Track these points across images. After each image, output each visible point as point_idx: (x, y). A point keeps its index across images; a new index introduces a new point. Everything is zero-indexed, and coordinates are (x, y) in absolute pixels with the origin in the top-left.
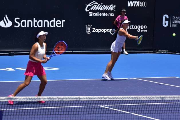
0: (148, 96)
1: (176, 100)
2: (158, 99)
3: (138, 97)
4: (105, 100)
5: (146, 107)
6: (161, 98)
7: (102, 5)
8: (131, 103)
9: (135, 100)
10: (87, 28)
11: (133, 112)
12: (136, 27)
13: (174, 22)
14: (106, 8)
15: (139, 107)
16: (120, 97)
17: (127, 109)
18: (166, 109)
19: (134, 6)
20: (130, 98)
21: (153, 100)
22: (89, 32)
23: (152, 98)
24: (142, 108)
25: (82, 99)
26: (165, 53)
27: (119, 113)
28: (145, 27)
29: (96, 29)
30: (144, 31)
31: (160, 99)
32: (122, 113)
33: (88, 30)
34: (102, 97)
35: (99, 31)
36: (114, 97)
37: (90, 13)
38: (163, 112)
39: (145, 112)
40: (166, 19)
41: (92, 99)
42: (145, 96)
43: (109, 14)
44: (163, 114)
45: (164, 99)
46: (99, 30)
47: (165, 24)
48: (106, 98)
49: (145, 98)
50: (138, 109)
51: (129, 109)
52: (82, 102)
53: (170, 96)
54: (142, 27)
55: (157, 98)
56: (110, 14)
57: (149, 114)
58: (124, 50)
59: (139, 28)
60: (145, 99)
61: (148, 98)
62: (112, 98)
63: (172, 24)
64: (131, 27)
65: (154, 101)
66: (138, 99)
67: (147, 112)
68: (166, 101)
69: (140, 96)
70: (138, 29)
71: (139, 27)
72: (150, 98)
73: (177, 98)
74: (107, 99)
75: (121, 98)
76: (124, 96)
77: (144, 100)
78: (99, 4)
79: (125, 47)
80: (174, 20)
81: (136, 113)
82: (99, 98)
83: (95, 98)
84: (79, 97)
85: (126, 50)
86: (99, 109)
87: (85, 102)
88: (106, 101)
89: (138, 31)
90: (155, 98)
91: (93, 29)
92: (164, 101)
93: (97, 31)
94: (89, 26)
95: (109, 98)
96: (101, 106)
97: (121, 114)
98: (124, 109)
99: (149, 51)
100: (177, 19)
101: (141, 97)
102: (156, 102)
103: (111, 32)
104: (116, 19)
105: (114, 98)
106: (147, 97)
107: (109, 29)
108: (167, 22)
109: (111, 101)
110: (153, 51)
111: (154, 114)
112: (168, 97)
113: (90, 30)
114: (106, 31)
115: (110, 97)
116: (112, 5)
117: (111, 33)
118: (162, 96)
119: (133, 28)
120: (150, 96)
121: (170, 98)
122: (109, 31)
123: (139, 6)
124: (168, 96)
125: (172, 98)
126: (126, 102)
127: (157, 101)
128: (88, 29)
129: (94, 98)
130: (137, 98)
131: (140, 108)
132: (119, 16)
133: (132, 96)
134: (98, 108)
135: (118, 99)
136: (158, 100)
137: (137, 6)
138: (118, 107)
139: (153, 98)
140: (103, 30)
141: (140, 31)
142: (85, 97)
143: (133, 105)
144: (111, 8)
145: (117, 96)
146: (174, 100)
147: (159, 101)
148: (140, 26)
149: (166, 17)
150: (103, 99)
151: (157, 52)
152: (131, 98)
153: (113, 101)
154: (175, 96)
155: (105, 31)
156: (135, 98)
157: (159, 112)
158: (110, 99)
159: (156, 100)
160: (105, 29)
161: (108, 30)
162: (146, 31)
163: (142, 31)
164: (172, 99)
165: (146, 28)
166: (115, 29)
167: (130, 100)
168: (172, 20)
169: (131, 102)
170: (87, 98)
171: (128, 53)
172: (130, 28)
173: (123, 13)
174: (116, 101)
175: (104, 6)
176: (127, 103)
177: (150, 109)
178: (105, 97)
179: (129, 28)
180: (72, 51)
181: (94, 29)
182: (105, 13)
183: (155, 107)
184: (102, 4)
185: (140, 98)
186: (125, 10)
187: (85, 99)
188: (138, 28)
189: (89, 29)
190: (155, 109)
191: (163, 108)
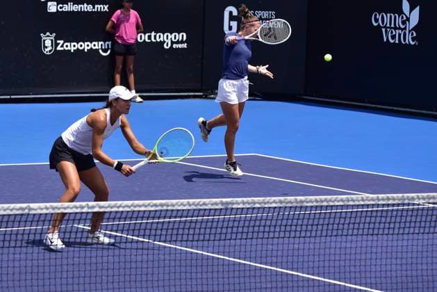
0: (191, 201)
1: (259, 208)
2: (216, 207)
3: (170, 204)
4: (90, 211)
5: (187, 225)
6: (222, 203)
8: (153, 218)
9: (161, 211)
10: (44, 40)
11: (158, 237)
12: (160, 36)
15: (171, 226)
16: (126, 203)
17: (142, 232)
18: (235, 230)
20: (149, 205)
21: (205, 210)
22: (50, 51)
23: (201, 205)
24: (178, 229)
25: (36, 210)
27: (125, 241)
28: (183, 36)
29: (66, 44)
30: (180, 46)
31: (220, 207)
32: (132, 241)
33: (46, 45)
34: (84, 204)
35: (72, 47)
36: (113, 203)
37: (49, 4)
38: (228, 236)
39: (185, 237)
40: (232, 18)
41: (59, 209)
42: (185, 201)
43: (96, 6)
44: (227, 242)
45: (230, 206)
46: (73, 44)
47: (230, 28)
48: (93, 207)
49: (185, 205)
50: (170, 232)
51: (147, 232)
52: (36, 219)
53: (245, 199)
54: (175, 36)
55: (212, 204)
56: (99, 6)
57: (195, 243)
58: (134, 92)
59: (167, 38)
60: (185, 208)
61: (193, 204)
62: (106, 208)
64: (150, 37)
65: (207, 212)
66: (170, 208)
67: (191, 238)
68: (234, 212)
69: (174, 201)
70: (164, 42)
71: (167, 36)
72: (196, 205)
73: (260, 203)
75: (129, 207)
76: (136, 202)
79: (135, 84)
81: (165, 242)
82: (77, 208)
83: (68, 207)
84: (29, 206)
85: (137, 93)
86: (76, 232)
87: (42, 218)
89: (165, 46)
90: (209, 204)
91: (58, 42)
92: (229, 212)
93: (67, 46)
94: (48, 36)
95: (100, 207)
96: (81, 226)
97: (129, 245)
98: (136, 232)
99: (192, 94)
100: (258, 16)
101: (177, 204)
102: (211, 214)
103: (102, 49)
104: (113, 19)
105: (112, 207)
106: (191, 203)
107: (96, 43)
108: (234, 24)
109: (105, 212)
110: (201, 94)
111: (206, 243)
112: (239, 202)
113: (50, 44)
114: (89, 48)
117: (100, 51)
118: (224, 200)
119: (153, 40)
120: (197, 201)
121: (244, 203)
122: (96, 47)
124: (240, 200)
125: (249, 204)
126: (141, 215)
127: (212, 212)
128: (46, 42)
129: (65, 208)
130: (168, 206)
131: (173, 229)
132: (119, 12)
133: (155, 202)
134: (74, 230)
135: (121, 209)
136: (216, 209)
138: (120, 228)
139: (204, 204)
140: (81, 46)
141: (169, 45)
142: (43, 205)
143: (158, 223)
145: (119, 203)
146: (254, 208)
147: (217, 213)
148: (169, 34)
149: (231, 13)
150: (85, 210)
151: (212, 96)
152: (152, 206)
153: (111, 212)
154: (256, 199)
155: (86, 46)
156: (162, 205)
157: (218, 237)
159: (210, 210)
160: (86, 43)
161: (95, 45)
162: (185, 46)
163: (174, 46)
164: (248, 206)
165: (185, 38)
166: (110, 43)
167: (150, 211)
169: (152, 215)
170: (47, 208)
171: (141, 100)
172: (147, 40)
173: (126, 4)
174: (117, 212)
176: (142, 218)
177: (197, 231)
178: (91, 204)
179: (144, 40)
180: (9, 97)
181: (61, 42)
182: (85, 5)
183: (209, 224)
185: (173, 205)
187: (42, 209)
188: (165, 40)
189: (48, 43)
190: (208, 231)
191: (227, 228)
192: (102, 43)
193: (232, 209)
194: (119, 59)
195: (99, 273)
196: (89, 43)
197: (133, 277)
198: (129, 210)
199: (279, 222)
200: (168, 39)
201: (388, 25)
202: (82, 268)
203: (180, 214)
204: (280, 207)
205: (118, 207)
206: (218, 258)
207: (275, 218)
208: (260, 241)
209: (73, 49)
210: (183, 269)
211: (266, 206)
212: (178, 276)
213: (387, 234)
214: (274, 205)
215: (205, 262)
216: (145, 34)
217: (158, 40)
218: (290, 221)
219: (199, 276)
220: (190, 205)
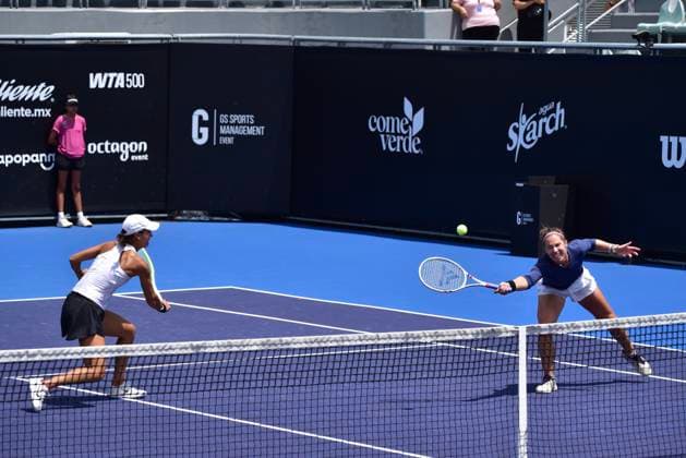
0: (155, 345)
1: (237, 352)
2: (185, 352)
4: (30, 359)
5: (151, 375)
6: (193, 347)
7: (15, 85)
12: (115, 147)
13: (223, 130)
14: (27, 92)
18: (209, 379)
19: (110, 86)
20: (103, 351)
21: (172, 355)
26: (202, 218)
28: (143, 145)
30: (140, 158)
31: (190, 351)
34: (22, 351)
35: (6, 160)
36: (58, 350)
38: (201, 388)
40: (202, 123)
42: (147, 346)
43: (36, 110)
44: (200, 395)
45: (202, 350)
46: (7, 157)
47: (200, 136)
48: (34, 355)
53: (220, 342)
54: (134, 146)
55: (181, 349)
56: (39, 111)
57: (160, 396)
58: (81, 214)
59: (124, 149)
60: (147, 354)
61: (157, 348)
63: (219, 135)
64: (103, 148)
65: (168, 359)
67: (155, 390)
68: (207, 357)
70: (120, 153)
71: (124, 146)
72: (161, 350)
73: (238, 346)
74: (38, 358)
75: (79, 354)
77: (146, 357)
78: (6, 83)
79: (83, 205)
80: (224, 124)
82: (14, 356)
85: (85, 215)
86: (14, 386)
88: (35, 362)
89: (122, 157)
92: (201, 357)
95: (43, 355)
96: (19, 378)
100: (233, 121)
101: (137, 349)
102: (179, 360)
103: (43, 162)
104: (55, 128)
107: (37, 156)
108: (205, 131)
109: (49, 361)
110: (166, 215)
111: (174, 395)
112: (213, 346)
114: (27, 161)
115: (45, 350)
116: (43, 85)
117: (42, 165)
118: (195, 343)
119: (108, 151)
120: (163, 344)
121: (219, 347)
122: (37, 160)
123: (122, 86)
124: (214, 343)
125: (225, 347)
127: (181, 358)
130: (126, 351)
132: (61, 118)
134: (11, 383)
135: (69, 357)
136: (185, 355)
137: (116, 86)
140: (18, 159)
141: (127, 157)
144: (42, 92)
146: (231, 352)
147: (187, 359)
148: (126, 144)
149: (200, 117)
150: (24, 359)
151: (179, 218)
152: (107, 353)
153: (56, 361)
154: (233, 341)
155: (24, 159)
156: (119, 351)
157: (188, 388)
158: (45, 358)
159: (179, 355)
160: (24, 156)
161: (35, 158)
162: (145, 157)
163: (133, 158)
164: (224, 350)
165: (145, 149)
166: (53, 155)
168: (219, 124)
171: (90, 223)
172: (100, 151)
173: (70, 109)
175: (21, 87)
177: (163, 381)
178: (31, 351)
182: (22, 109)
183: (178, 373)
184: (13, 81)
185: (133, 351)
186: (76, 100)
188: (122, 150)
190: (176, 381)
191: (199, 376)
192: (44, 155)
193: (205, 353)
194: (63, 175)
195: (43, 435)
196: (27, 156)
197: (85, 440)
198: (79, 357)
199: (262, 369)
200: (126, 150)
201: (388, 131)
202: (21, 429)
203: (141, 361)
204: (262, 351)
205: (65, 355)
206: (189, 414)
207: (257, 363)
208: (240, 392)
209: (7, 163)
210: (147, 428)
211: (246, 349)
212: (140, 436)
213: (391, 380)
214: (255, 348)
215: (173, 419)
216: (97, 144)
217: (113, 151)
218: (274, 367)
219: (166, 435)
220: (153, 350)
